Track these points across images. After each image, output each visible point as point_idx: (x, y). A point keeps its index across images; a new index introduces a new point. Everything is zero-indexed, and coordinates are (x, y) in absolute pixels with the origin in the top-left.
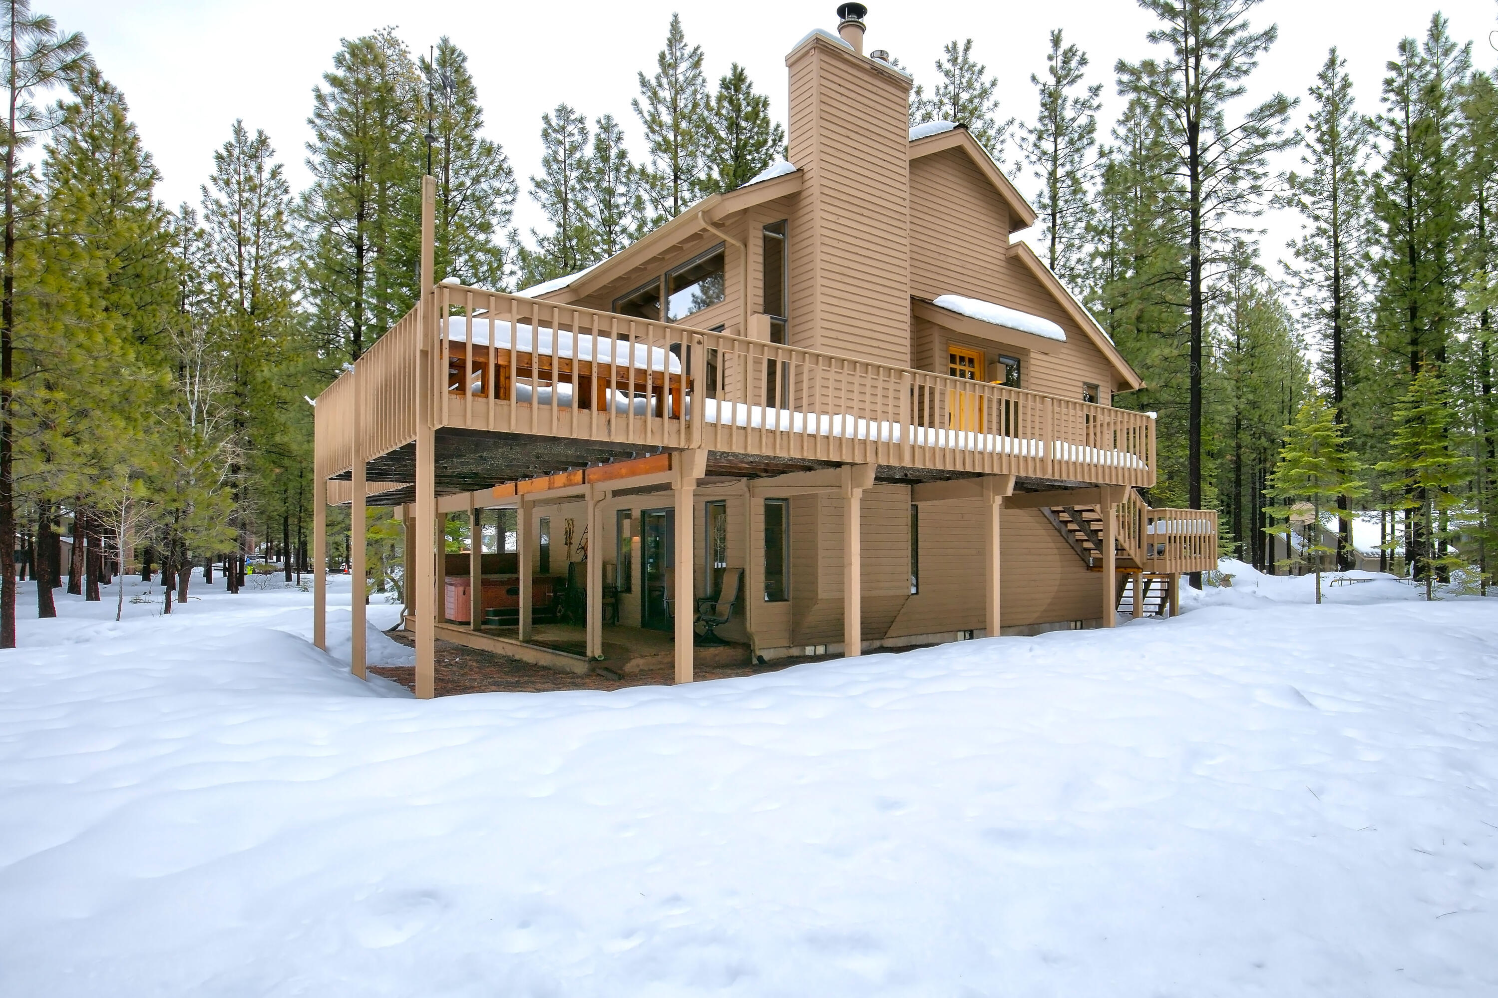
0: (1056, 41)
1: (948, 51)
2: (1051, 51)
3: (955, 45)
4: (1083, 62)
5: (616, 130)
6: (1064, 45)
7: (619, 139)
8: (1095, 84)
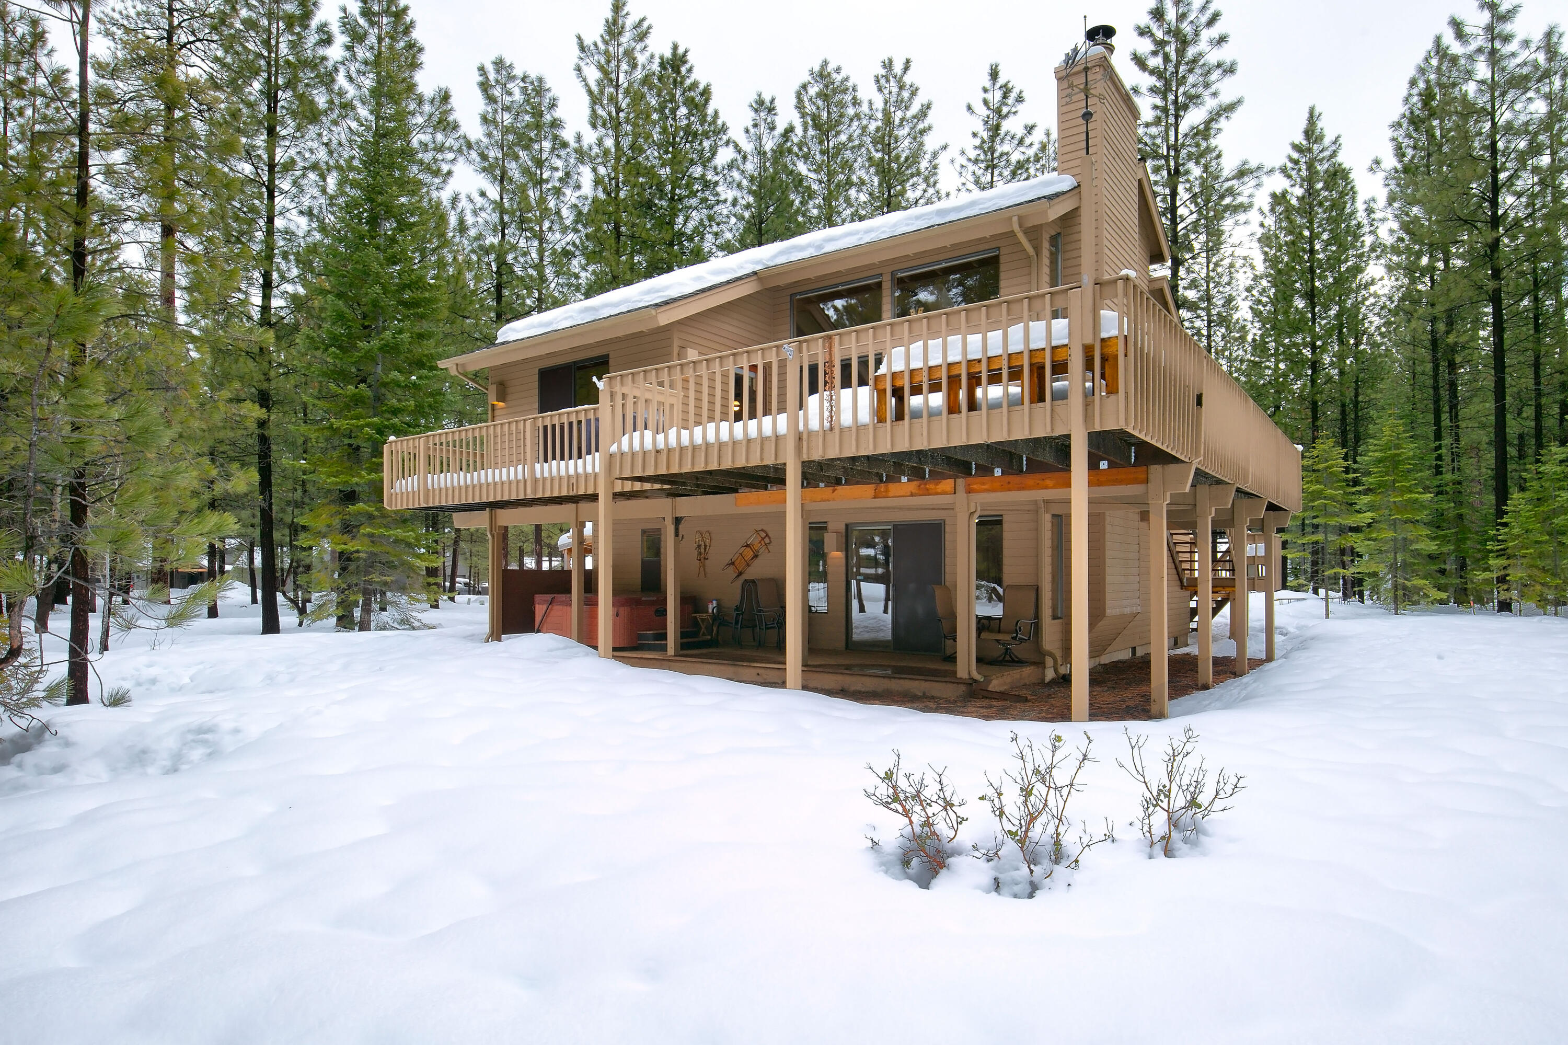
0: (994, 74)
1: (884, 66)
2: (988, 84)
3: (891, 61)
4: (1020, 99)
5: (549, 95)
6: (1001, 81)
7: (554, 105)
8: (1030, 123)
